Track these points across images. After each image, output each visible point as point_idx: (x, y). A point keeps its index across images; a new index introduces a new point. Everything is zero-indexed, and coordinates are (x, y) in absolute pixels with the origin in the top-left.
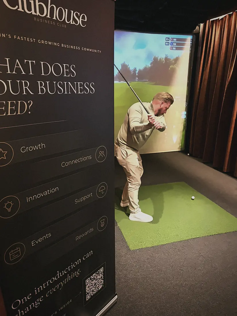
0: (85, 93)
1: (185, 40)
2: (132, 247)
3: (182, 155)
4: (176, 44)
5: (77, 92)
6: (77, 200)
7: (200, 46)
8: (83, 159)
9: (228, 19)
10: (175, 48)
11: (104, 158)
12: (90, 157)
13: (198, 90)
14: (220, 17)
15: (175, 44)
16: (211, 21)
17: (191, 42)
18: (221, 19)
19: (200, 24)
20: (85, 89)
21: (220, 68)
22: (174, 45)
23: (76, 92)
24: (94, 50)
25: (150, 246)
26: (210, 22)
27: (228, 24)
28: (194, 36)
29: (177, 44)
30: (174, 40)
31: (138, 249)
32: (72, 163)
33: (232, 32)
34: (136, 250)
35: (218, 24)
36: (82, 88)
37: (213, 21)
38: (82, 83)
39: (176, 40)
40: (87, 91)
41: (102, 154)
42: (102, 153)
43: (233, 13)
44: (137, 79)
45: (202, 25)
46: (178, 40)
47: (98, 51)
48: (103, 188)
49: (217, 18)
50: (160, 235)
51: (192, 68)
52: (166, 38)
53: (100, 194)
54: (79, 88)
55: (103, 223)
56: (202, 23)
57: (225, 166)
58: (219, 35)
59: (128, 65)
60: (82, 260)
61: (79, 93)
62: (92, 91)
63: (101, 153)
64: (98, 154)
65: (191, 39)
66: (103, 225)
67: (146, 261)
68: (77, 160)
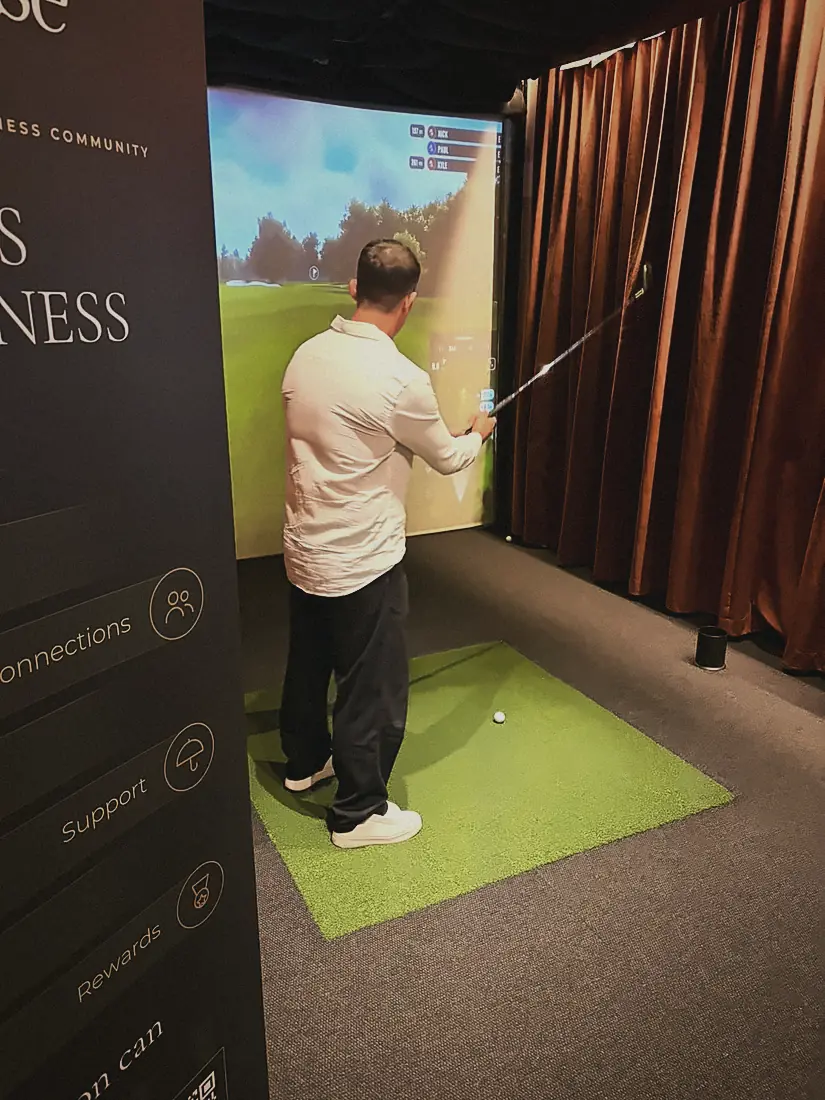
0: (82, 338)
1: (475, 136)
2: (330, 929)
3: (487, 541)
4: (446, 148)
5: (42, 334)
6: (74, 827)
7: (529, 161)
8: (92, 639)
9: (620, 64)
10: (443, 165)
11: (190, 616)
12: (124, 626)
13: (530, 315)
14: (596, 60)
15: (445, 150)
16: (565, 71)
17: (498, 144)
18: (598, 66)
19: (526, 83)
20: (76, 320)
21: (601, 239)
22: (440, 154)
23: (32, 338)
24: (114, 145)
25: (400, 913)
26: (561, 73)
27: (621, 84)
28: (508, 121)
29: (453, 150)
30: (441, 134)
31: (354, 933)
32: (32, 663)
33: (636, 111)
34: (347, 937)
35: (587, 83)
36: (64, 316)
37: (569, 73)
38: (64, 294)
39: (446, 136)
40: (90, 330)
41: (180, 604)
42: (178, 600)
43: (636, 45)
44: (315, 271)
45: (532, 85)
46: (453, 134)
47: (136, 146)
48: (195, 747)
49: (585, 62)
50: (431, 863)
51: (505, 236)
52: (413, 126)
53: (182, 776)
54: (49, 317)
55: (204, 892)
56: (534, 79)
57: (634, 577)
58: (592, 124)
59: (282, 222)
60: (114, 1072)
61: (52, 340)
62: (118, 329)
63: (173, 598)
64: (161, 606)
65: (498, 134)
66: (201, 902)
67: (386, 982)
68: (59, 649)
